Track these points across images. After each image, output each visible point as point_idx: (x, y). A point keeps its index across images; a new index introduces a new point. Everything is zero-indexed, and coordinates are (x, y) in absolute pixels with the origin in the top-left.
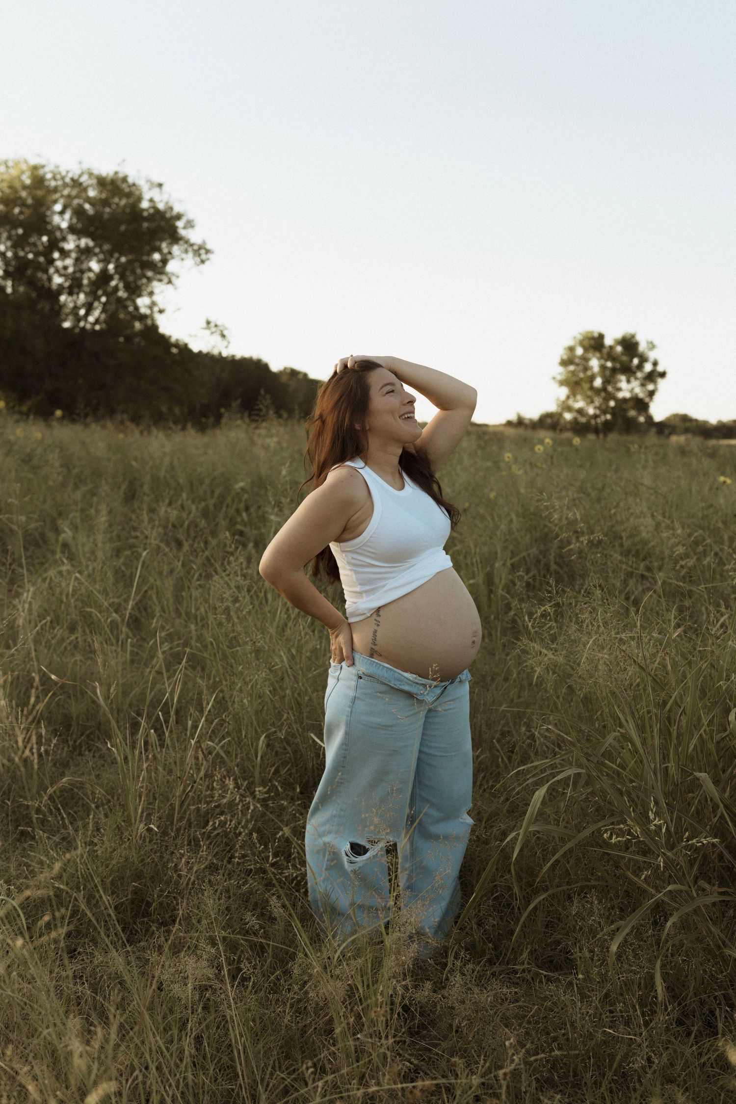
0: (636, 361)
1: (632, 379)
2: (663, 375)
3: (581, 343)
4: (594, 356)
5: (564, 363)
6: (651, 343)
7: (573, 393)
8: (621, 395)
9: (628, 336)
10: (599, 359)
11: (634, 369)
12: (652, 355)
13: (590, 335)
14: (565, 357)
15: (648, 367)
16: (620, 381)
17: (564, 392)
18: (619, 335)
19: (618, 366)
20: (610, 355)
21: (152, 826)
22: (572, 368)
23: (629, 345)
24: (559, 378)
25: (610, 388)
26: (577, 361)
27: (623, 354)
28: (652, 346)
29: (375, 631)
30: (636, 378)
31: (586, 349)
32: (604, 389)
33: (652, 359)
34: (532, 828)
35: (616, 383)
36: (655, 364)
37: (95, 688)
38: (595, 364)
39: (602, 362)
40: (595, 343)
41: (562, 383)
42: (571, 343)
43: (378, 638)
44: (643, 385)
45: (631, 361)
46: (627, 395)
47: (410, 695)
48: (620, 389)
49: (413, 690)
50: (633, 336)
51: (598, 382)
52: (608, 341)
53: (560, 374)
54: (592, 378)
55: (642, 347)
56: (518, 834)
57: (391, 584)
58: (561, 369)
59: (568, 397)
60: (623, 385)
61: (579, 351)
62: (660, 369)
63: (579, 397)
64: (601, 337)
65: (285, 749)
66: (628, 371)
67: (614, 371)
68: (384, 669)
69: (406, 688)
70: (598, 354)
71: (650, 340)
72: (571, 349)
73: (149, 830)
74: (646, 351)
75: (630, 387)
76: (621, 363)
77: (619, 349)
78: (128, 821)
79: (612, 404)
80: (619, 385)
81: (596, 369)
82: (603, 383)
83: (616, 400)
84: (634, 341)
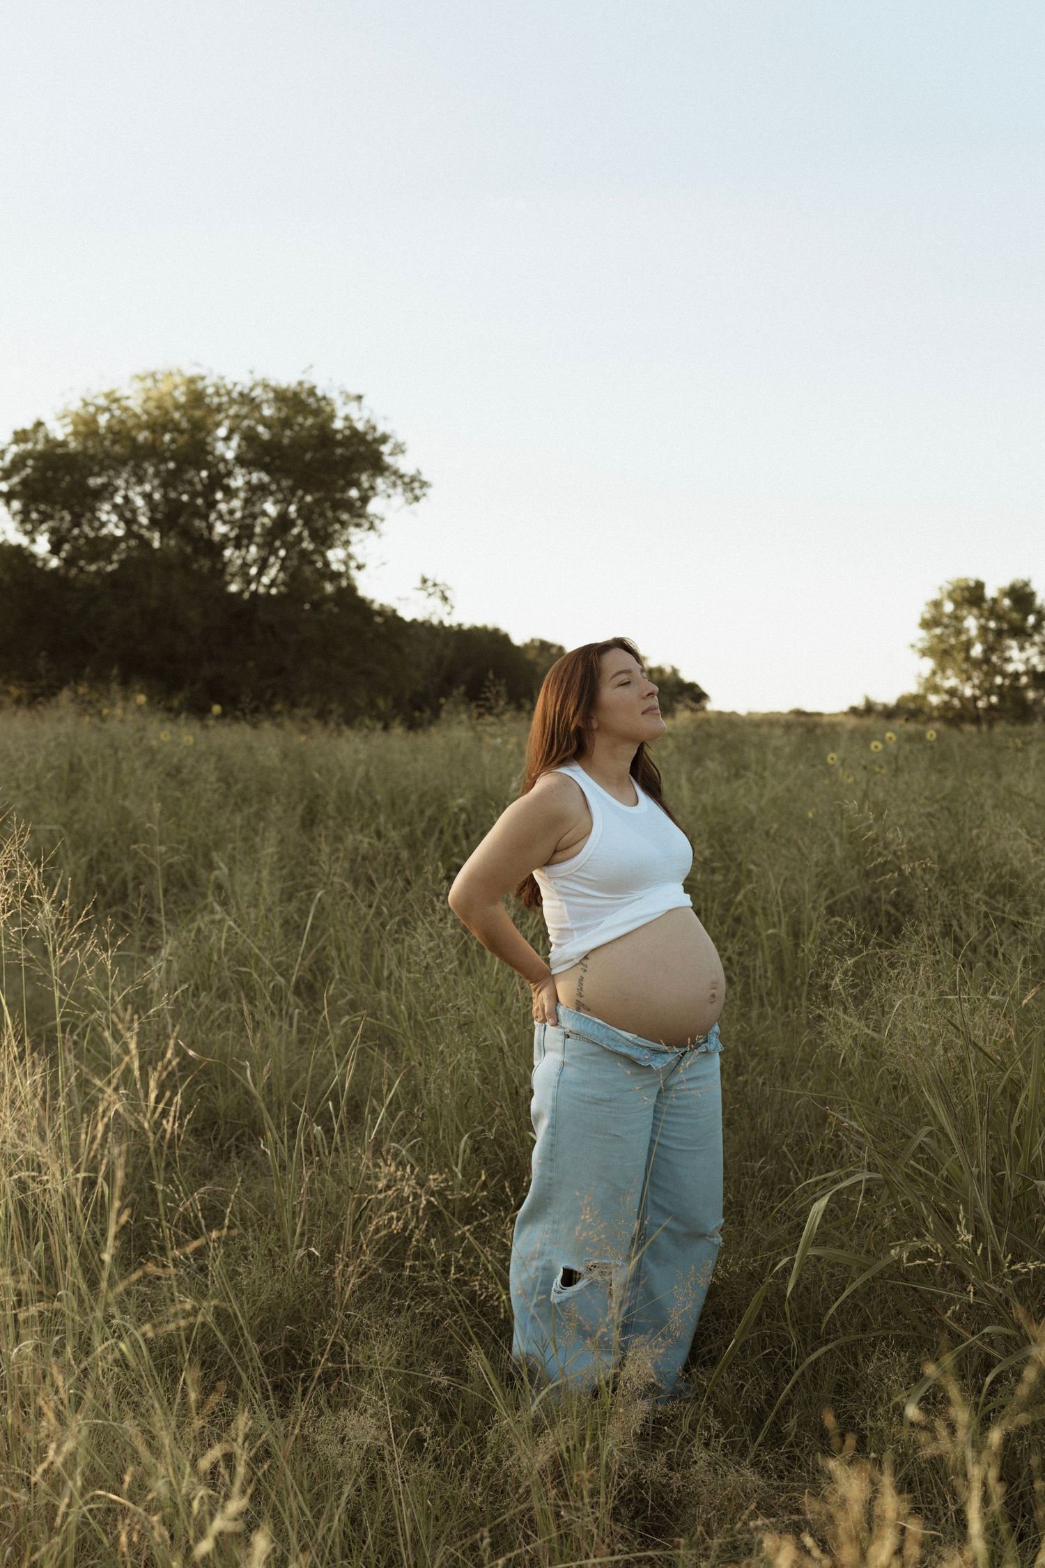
0: (1031, 619)
1: (1027, 645)
3: (950, 596)
4: (970, 613)
5: (927, 624)
7: (941, 667)
8: (1010, 668)
9: (1020, 584)
10: (977, 618)
11: (1029, 631)
13: (963, 584)
14: (928, 616)
16: (1010, 648)
17: (928, 664)
18: (1006, 583)
19: (1005, 626)
20: (994, 611)
21: (313, 1249)
22: (938, 631)
23: (1021, 596)
24: (920, 645)
25: (994, 659)
26: (945, 620)
27: (1011, 610)
29: (581, 979)
30: (1033, 644)
31: (958, 604)
32: (986, 660)
34: (812, 1252)
35: (1003, 651)
37: (244, 1068)
38: (971, 624)
39: (983, 621)
40: (972, 595)
41: (924, 653)
42: (936, 595)
43: (584, 987)
44: (1042, 653)
45: (1025, 619)
46: (1021, 668)
47: (631, 1062)
48: (1009, 660)
49: (634, 1053)
50: (1026, 584)
51: (977, 651)
52: (990, 592)
53: (921, 639)
54: (968, 645)
55: (1040, 599)
56: (793, 1260)
57: (609, 921)
58: (923, 633)
59: (934, 673)
60: (1014, 653)
61: (949, 607)
63: (949, 672)
64: (980, 586)
65: (497, 1154)
66: (1020, 633)
67: (999, 633)
68: (594, 1026)
69: (624, 1050)
70: (975, 611)
72: (937, 605)
73: (310, 1255)
75: (1024, 655)
76: (1010, 622)
77: (1007, 602)
78: (284, 1247)
79: (999, 680)
80: (1008, 654)
81: (974, 632)
82: (985, 651)
83: (1004, 675)
84: (1028, 590)
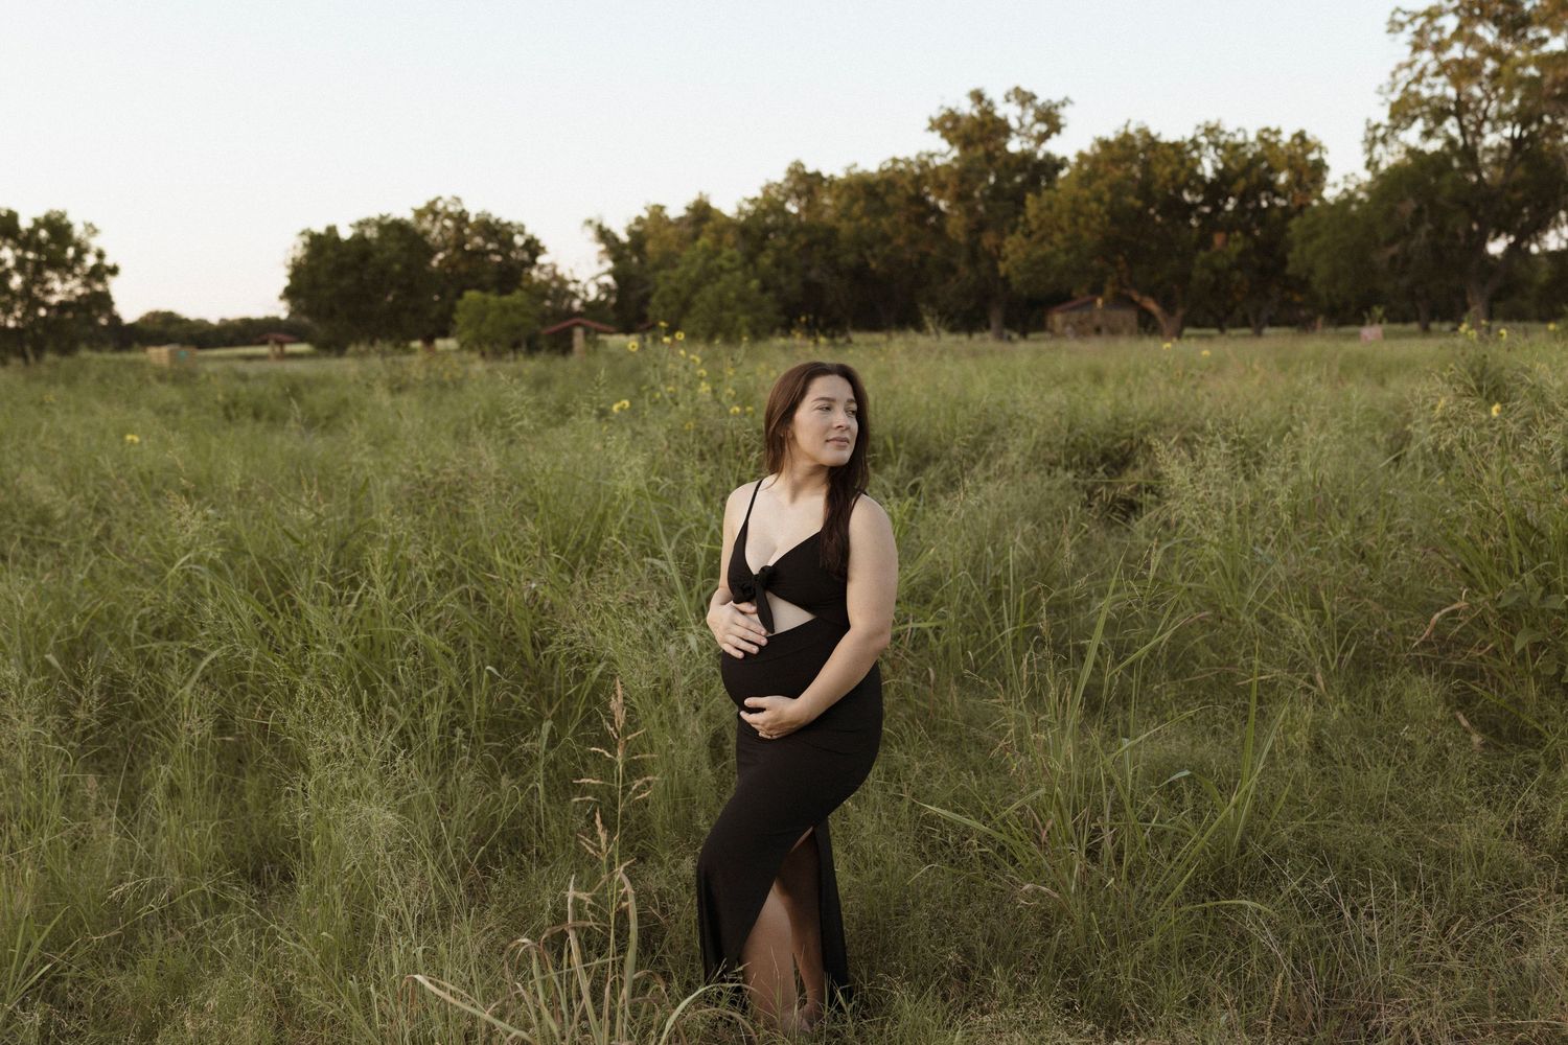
0: (71, 252)
1: (69, 277)
2: (114, 271)
4: (5, 244)
6: (91, 225)
8: (54, 300)
9: (54, 217)
10: (13, 248)
11: (70, 264)
12: (95, 243)
15: (90, 260)
16: (51, 280)
18: (40, 214)
19: (44, 258)
20: (26, 241)
23: (57, 228)
25: (36, 290)
27: (49, 241)
28: (92, 230)
30: (75, 276)
32: (26, 292)
33: (94, 249)
35: (45, 282)
36: (100, 255)
38: (7, 254)
39: (19, 252)
40: (5, 225)
44: (85, 284)
45: (65, 251)
46: (63, 299)
48: (51, 292)
50: (63, 216)
51: (16, 282)
52: (25, 223)
54: (7, 274)
55: (78, 231)
60: (57, 285)
62: (109, 262)
64: (13, 216)
66: (65, 268)
67: (39, 267)
70: (10, 242)
71: (88, 221)
74: (84, 236)
75: (68, 287)
76: (50, 253)
77: (43, 234)
79: (42, 312)
80: (49, 286)
81: (10, 263)
82: (25, 283)
83: (48, 307)
84: (64, 222)
